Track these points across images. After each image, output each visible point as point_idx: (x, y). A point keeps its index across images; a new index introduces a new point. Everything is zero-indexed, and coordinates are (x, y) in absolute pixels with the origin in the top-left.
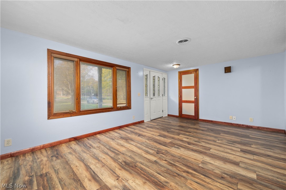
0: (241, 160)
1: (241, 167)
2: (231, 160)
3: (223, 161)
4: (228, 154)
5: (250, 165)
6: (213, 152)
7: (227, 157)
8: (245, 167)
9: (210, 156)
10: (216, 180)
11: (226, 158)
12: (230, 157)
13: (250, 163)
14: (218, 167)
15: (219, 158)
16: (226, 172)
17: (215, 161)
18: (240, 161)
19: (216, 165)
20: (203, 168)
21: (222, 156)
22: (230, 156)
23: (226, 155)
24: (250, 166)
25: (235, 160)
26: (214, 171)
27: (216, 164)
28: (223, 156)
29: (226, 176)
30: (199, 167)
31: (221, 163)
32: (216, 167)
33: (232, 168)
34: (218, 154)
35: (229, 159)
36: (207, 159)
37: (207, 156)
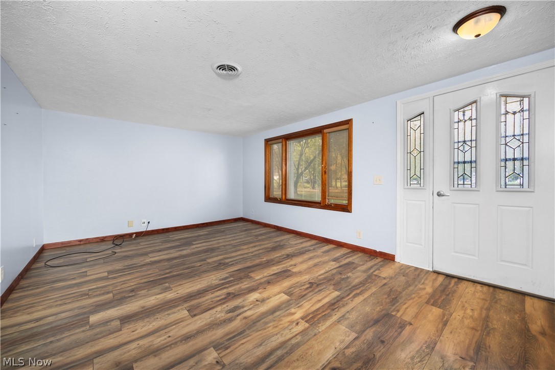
0: (121, 332)
1: (116, 319)
2: (137, 320)
3: (148, 309)
4: (151, 330)
5: (100, 336)
6: (179, 310)
7: (148, 319)
8: (108, 324)
9: (174, 302)
10: (137, 286)
11: (147, 317)
12: (144, 326)
13: (101, 340)
14: (145, 296)
15: (158, 308)
16: (132, 298)
17: (157, 301)
18: (121, 330)
19: (149, 297)
20: (162, 284)
21: (159, 317)
22: (145, 329)
23: (154, 324)
24: (101, 333)
25: (131, 326)
26: (147, 290)
27: (154, 298)
28: (156, 317)
29: (130, 295)
30: (166, 283)
31: (148, 303)
32: (148, 295)
33: (128, 309)
34: (166, 313)
35: (142, 319)
36: (170, 295)
37: (176, 299)
